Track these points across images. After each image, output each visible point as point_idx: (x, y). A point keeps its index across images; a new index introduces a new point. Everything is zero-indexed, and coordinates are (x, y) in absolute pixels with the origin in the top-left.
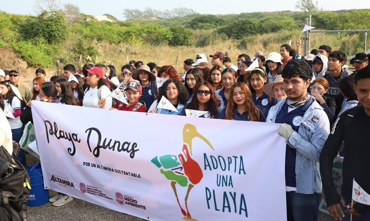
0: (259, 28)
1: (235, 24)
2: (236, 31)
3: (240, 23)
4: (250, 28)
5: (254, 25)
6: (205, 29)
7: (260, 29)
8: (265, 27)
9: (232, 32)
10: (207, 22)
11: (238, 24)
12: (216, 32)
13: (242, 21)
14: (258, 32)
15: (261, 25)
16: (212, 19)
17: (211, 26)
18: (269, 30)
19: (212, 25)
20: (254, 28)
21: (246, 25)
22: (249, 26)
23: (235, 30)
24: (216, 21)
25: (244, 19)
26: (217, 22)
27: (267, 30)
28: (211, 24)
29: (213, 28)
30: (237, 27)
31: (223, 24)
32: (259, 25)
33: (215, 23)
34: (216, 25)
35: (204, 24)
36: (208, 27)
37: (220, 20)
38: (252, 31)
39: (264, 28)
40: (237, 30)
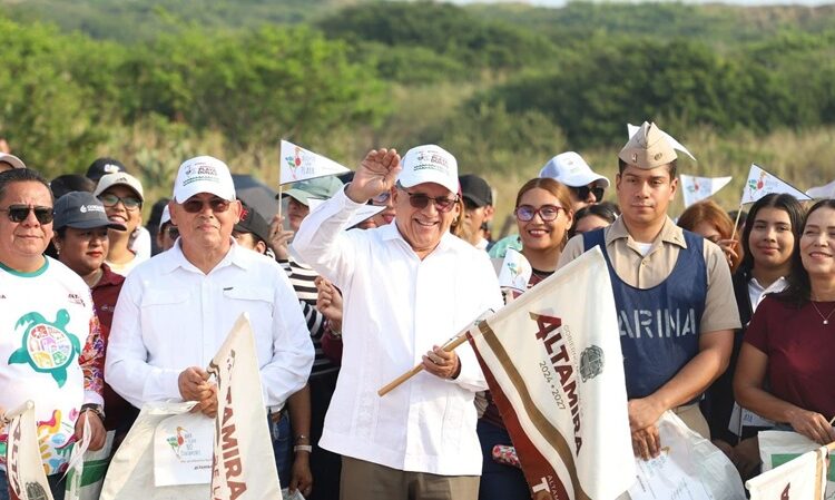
0: (750, 93)
1: (604, 61)
2: (612, 107)
3: (636, 59)
4: (698, 90)
5: (720, 76)
6: (406, 82)
7: (753, 103)
8: (786, 91)
9: (584, 108)
10: (415, 38)
11: (626, 67)
12: (492, 104)
13: (649, 50)
14: (746, 123)
15: (761, 81)
16: (446, 27)
17: (438, 67)
18: (812, 114)
19: (448, 61)
20: (722, 95)
21: (671, 73)
22: (689, 83)
23: (603, 97)
24: (471, 36)
25: (661, 41)
26: (476, 44)
27: (794, 108)
28: (441, 50)
29: (454, 77)
30: (614, 81)
31: (511, 58)
32: (749, 81)
33: (466, 50)
34: (467, 60)
35: (401, 52)
36: (424, 72)
37: (497, 35)
38: (708, 112)
39: (777, 97)
40: (615, 99)
